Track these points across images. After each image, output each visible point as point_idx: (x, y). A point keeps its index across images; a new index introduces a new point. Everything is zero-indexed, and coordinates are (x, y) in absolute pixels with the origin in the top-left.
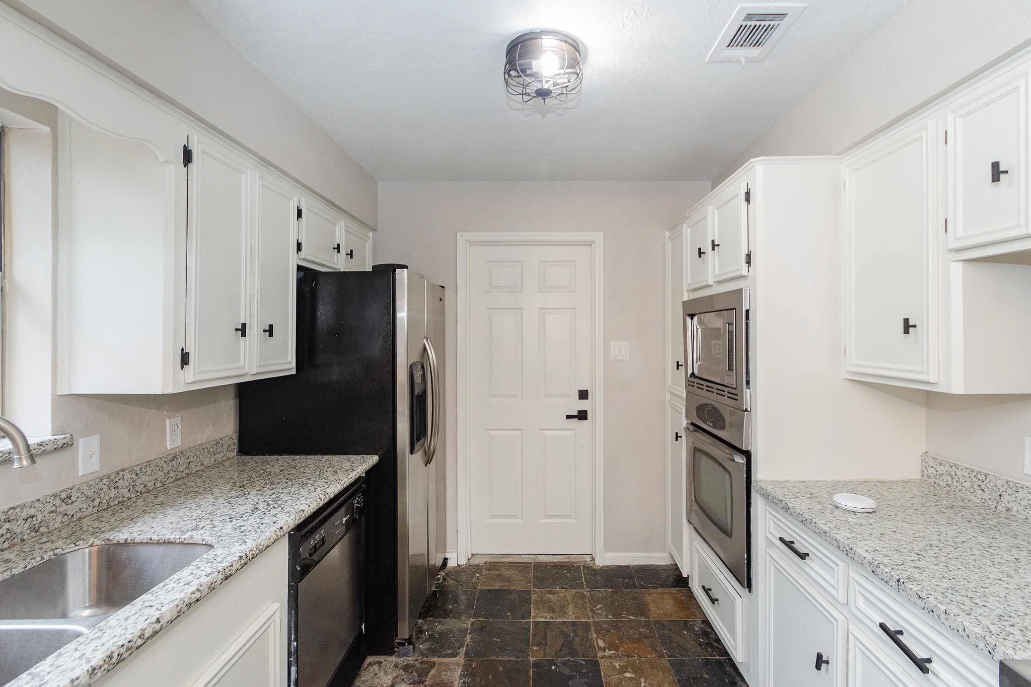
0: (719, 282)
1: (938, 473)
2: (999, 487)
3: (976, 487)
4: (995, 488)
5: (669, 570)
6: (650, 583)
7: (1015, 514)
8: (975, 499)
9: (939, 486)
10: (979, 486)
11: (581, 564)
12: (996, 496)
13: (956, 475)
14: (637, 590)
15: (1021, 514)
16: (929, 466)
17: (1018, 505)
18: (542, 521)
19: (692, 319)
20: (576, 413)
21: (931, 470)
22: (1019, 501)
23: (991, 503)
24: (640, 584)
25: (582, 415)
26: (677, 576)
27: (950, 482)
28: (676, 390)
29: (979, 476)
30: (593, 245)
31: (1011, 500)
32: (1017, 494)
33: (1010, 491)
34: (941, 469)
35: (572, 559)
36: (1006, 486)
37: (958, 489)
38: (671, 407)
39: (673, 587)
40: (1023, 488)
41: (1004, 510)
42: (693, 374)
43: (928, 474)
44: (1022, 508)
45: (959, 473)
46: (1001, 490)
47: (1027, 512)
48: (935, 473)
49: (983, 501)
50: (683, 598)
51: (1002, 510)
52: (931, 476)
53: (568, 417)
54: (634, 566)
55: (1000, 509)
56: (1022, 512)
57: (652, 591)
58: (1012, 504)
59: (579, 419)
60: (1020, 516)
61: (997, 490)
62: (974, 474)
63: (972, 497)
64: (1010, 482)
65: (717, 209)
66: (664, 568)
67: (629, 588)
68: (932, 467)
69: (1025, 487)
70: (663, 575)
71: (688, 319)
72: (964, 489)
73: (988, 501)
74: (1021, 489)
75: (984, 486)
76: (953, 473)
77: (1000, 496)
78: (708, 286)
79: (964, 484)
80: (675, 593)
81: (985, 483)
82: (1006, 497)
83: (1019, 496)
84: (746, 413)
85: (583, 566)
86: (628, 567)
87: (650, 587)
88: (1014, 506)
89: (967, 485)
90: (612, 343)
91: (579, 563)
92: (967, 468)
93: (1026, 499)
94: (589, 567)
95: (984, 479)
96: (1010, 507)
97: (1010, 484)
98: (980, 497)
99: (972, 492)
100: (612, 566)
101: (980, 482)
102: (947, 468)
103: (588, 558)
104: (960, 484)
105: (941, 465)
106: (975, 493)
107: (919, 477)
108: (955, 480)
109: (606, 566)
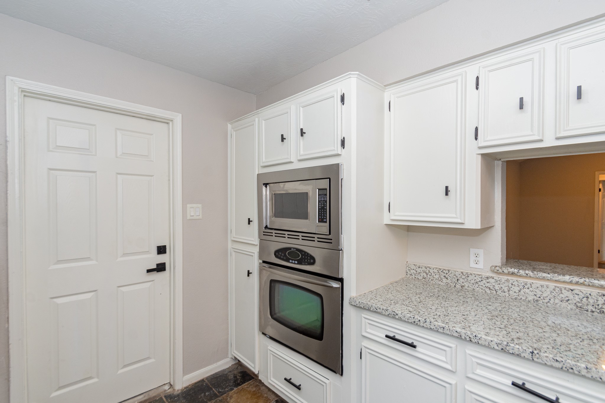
0: (300, 161)
1: (418, 272)
2: (457, 276)
3: (442, 277)
4: (454, 277)
5: (233, 370)
6: (226, 388)
7: (467, 288)
8: (442, 284)
9: (418, 279)
10: (444, 276)
11: (163, 396)
12: (455, 280)
13: (429, 272)
14: (220, 398)
15: (470, 288)
16: (411, 269)
17: (468, 283)
18: (120, 371)
19: (266, 187)
20: (155, 267)
21: (412, 271)
22: (469, 281)
23: (452, 284)
24: (219, 392)
25: (161, 268)
26: (241, 372)
27: (425, 276)
28: (241, 239)
29: (444, 271)
30: (171, 123)
31: (465, 281)
32: (468, 278)
33: (463, 277)
34: (419, 270)
35: (152, 394)
36: (461, 275)
37: (430, 280)
38: (235, 251)
39: (243, 382)
40: (472, 275)
41: (460, 287)
42: (266, 227)
43: (411, 274)
44: (471, 285)
45: (431, 271)
46: (458, 277)
47: (474, 286)
48: (415, 272)
49: (447, 284)
50: (254, 389)
51: (458, 287)
52: (413, 274)
53: (149, 271)
54: (207, 378)
55: (457, 287)
56: (471, 287)
57: (231, 393)
58: (465, 284)
59: (158, 271)
60: (470, 289)
61: (456, 277)
62: (441, 270)
63: (440, 283)
64: (463, 272)
65: (302, 107)
66: (230, 370)
67: (213, 400)
68: (413, 269)
69: (473, 274)
70: (231, 377)
71: (264, 188)
72: (435, 279)
73: (450, 284)
74: (470, 275)
75: (448, 276)
76: (427, 271)
77: (458, 280)
78: (291, 162)
79: (435, 276)
80: (247, 387)
81: (448, 274)
82: (461, 280)
83: (469, 279)
84: (341, 251)
85: (165, 396)
86: (203, 381)
87: (228, 391)
88: (466, 284)
89: (437, 276)
90: (189, 206)
91: (159, 395)
92: (437, 268)
93: (474, 280)
94: (170, 395)
95: (447, 272)
96: (464, 285)
97: (464, 273)
98: (445, 282)
99: (440, 280)
100: (190, 385)
101: (445, 274)
102: (424, 269)
103: (167, 387)
104: (432, 277)
105: (419, 267)
106: (442, 280)
107: (404, 275)
108: (429, 275)
109: (186, 388)
